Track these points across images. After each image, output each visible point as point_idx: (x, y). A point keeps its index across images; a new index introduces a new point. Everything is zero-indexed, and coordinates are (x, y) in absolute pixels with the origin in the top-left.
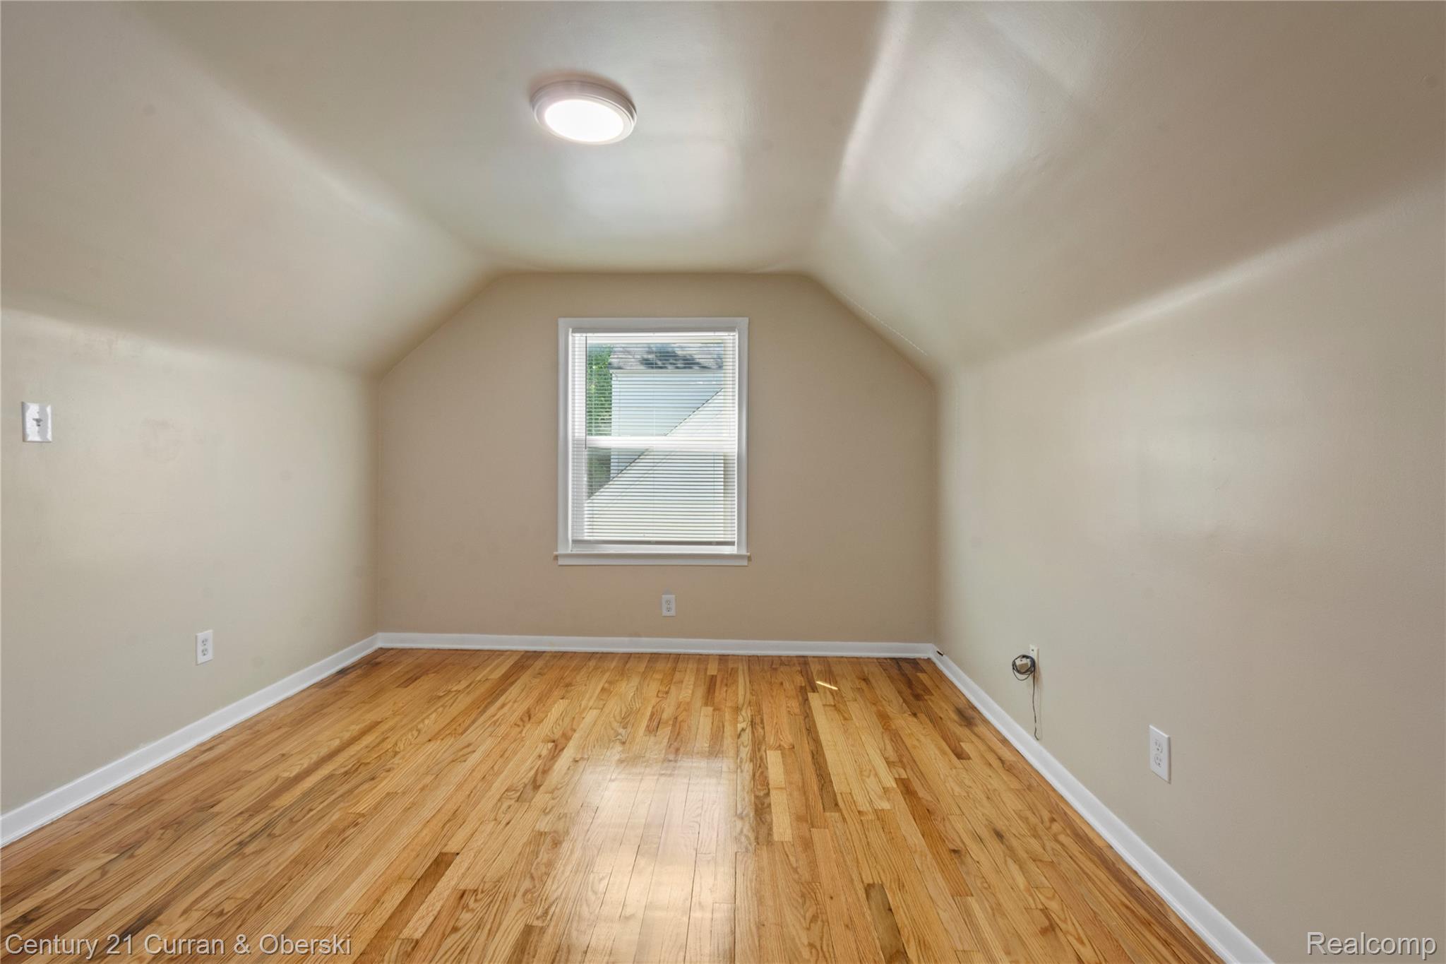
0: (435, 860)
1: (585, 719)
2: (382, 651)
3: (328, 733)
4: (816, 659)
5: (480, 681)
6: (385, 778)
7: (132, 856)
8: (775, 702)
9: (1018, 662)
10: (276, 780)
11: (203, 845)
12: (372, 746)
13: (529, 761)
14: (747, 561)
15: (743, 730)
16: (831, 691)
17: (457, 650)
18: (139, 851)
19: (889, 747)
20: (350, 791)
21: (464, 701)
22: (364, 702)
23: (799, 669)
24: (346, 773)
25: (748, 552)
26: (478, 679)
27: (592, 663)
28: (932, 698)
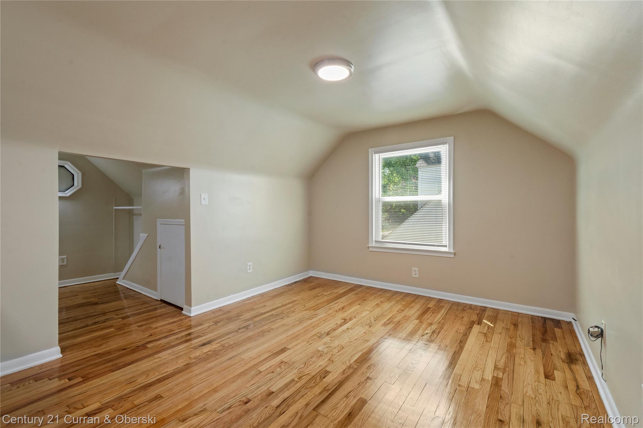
0: (282, 349)
1: (363, 314)
2: (311, 277)
3: (279, 302)
4: (492, 310)
5: (334, 293)
6: (286, 319)
7: (216, 325)
8: (453, 325)
9: (591, 330)
10: (259, 312)
11: (232, 326)
12: (288, 308)
13: (332, 325)
14: (453, 255)
15: (427, 334)
16: (489, 326)
17: (334, 280)
18: (219, 324)
19: (503, 361)
20: (274, 321)
21: (325, 298)
22: (295, 293)
23: (478, 312)
24: (277, 315)
25: (454, 251)
26: (334, 292)
27: (380, 293)
28: (555, 343)
